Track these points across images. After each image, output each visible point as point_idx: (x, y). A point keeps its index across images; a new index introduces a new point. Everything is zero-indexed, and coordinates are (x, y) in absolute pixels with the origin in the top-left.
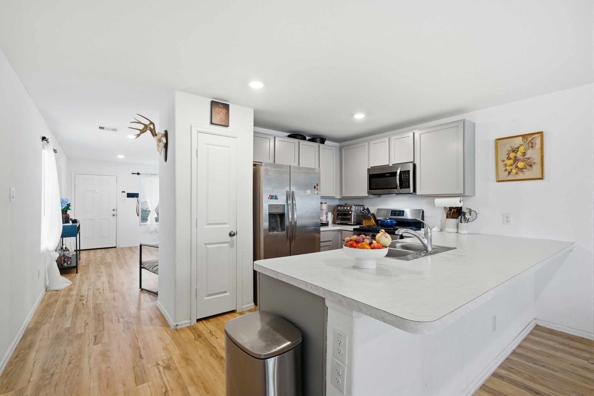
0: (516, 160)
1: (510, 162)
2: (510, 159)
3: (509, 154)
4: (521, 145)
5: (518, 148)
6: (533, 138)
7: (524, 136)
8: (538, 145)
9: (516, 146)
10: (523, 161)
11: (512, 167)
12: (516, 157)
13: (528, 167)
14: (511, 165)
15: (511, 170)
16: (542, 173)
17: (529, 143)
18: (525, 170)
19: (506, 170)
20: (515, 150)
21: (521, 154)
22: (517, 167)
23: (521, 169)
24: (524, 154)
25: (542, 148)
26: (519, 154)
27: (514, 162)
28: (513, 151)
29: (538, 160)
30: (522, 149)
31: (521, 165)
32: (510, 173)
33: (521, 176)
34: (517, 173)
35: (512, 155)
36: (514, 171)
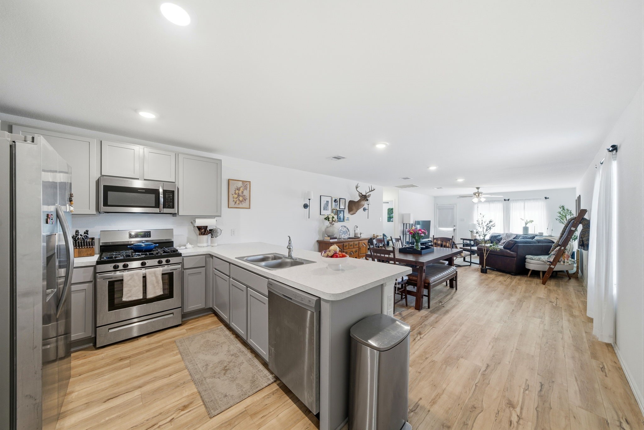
0: (239, 195)
1: (236, 196)
2: (236, 194)
3: (235, 191)
4: (242, 187)
5: (240, 188)
6: (247, 184)
7: (243, 182)
8: (248, 189)
9: (239, 187)
10: (242, 197)
11: (236, 199)
12: (239, 193)
13: (244, 201)
14: (236, 198)
15: (236, 201)
16: (250, 205)
17: (245, 186)
18: (242, 202)
19: (234, 201)
20: (238, 189)
21: (241, 192)
22: (239, 200)
23: (241, 201)
24: (243, 192)
25: (250, 191)
26: (240, 192)
27: (238, 196)
28: (238, 190)
29: (248, 198)
30: (241, 189)
31: (241, 199)
32: (236, 203)
33: (241, 206)
34: (239, 204)
35: (237, 192)
36: (238, 202)
